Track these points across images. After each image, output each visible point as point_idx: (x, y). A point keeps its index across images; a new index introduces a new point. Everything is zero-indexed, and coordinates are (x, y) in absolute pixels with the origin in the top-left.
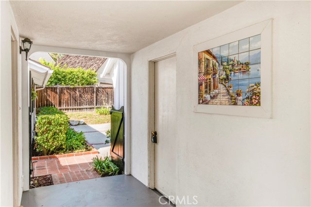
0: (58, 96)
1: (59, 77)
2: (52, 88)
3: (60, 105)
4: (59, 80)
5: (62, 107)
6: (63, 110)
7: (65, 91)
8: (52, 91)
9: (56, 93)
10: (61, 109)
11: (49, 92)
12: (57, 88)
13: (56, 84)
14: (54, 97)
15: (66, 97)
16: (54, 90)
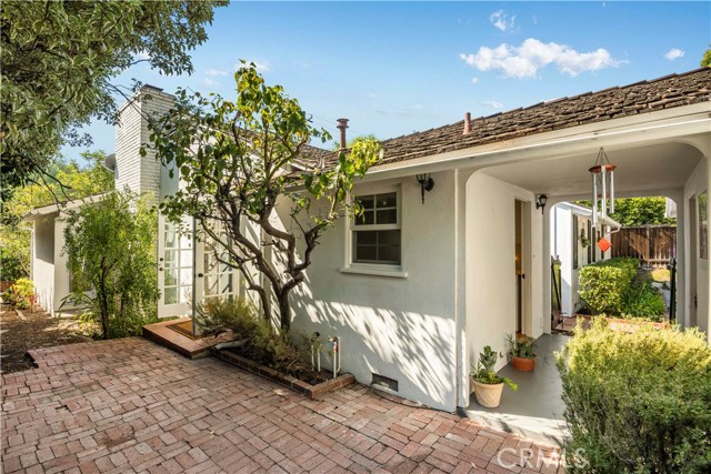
0: (647, 242)
1: (650, 211)
2: (637, 229)
3: (652, 256)
4: (650, 216)
5: (656, 259)
6: (658, 263)
7: (661, 234)
8: (637, 233)
9: (645, 236)
10: (653, 263)
11: (632, 235)
12: (645, 229)
13: (644, 223)
14: (641, 244)
15: (663, 243)
16: (641, 232)
